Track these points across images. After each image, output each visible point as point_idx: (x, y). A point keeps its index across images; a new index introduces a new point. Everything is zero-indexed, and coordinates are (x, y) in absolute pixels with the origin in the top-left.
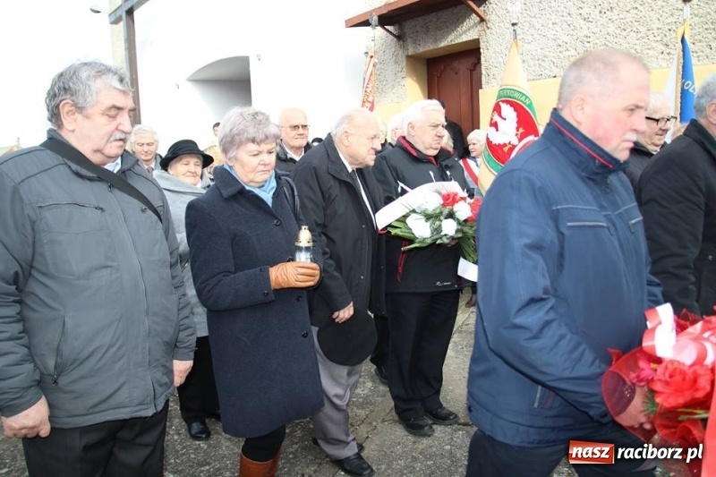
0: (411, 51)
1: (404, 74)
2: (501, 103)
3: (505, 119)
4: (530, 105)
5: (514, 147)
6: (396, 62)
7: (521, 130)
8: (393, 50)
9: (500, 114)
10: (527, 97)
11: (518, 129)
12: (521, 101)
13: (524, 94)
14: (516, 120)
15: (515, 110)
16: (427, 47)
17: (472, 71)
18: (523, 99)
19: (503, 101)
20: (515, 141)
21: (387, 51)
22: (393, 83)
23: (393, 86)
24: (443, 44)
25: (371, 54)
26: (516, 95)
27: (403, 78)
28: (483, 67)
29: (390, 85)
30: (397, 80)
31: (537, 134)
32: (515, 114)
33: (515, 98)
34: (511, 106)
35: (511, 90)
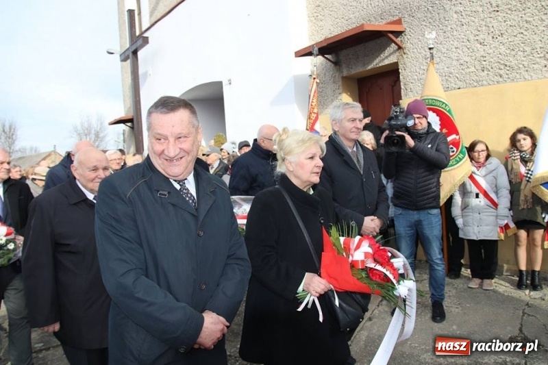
0: (345, 73)
1: (340, 91)
4: (449, 111)
6: (334, 82)
7: (444, 131)
8: (331, 73)
10: (446, 105)
11: (441, 130)
12: (442, 108)
13: (444, 103)
14: (439, 123)
15: (437, 115)
16: (358, 70)
17: (393, 87)
18: (444, 106)
21: (327, 74)
22: (332, 98)
23: (333, 100)
24: (370, 67)
25: (314, 76)
26: (438, 104)
27: (340, 94)
28: (402, 84)
29: (330, 99)
30: (335, 96)
31: (457, 134)
32: (438, 118)
33: (437, 106)
34: (434, 112)
35: (432, 99)
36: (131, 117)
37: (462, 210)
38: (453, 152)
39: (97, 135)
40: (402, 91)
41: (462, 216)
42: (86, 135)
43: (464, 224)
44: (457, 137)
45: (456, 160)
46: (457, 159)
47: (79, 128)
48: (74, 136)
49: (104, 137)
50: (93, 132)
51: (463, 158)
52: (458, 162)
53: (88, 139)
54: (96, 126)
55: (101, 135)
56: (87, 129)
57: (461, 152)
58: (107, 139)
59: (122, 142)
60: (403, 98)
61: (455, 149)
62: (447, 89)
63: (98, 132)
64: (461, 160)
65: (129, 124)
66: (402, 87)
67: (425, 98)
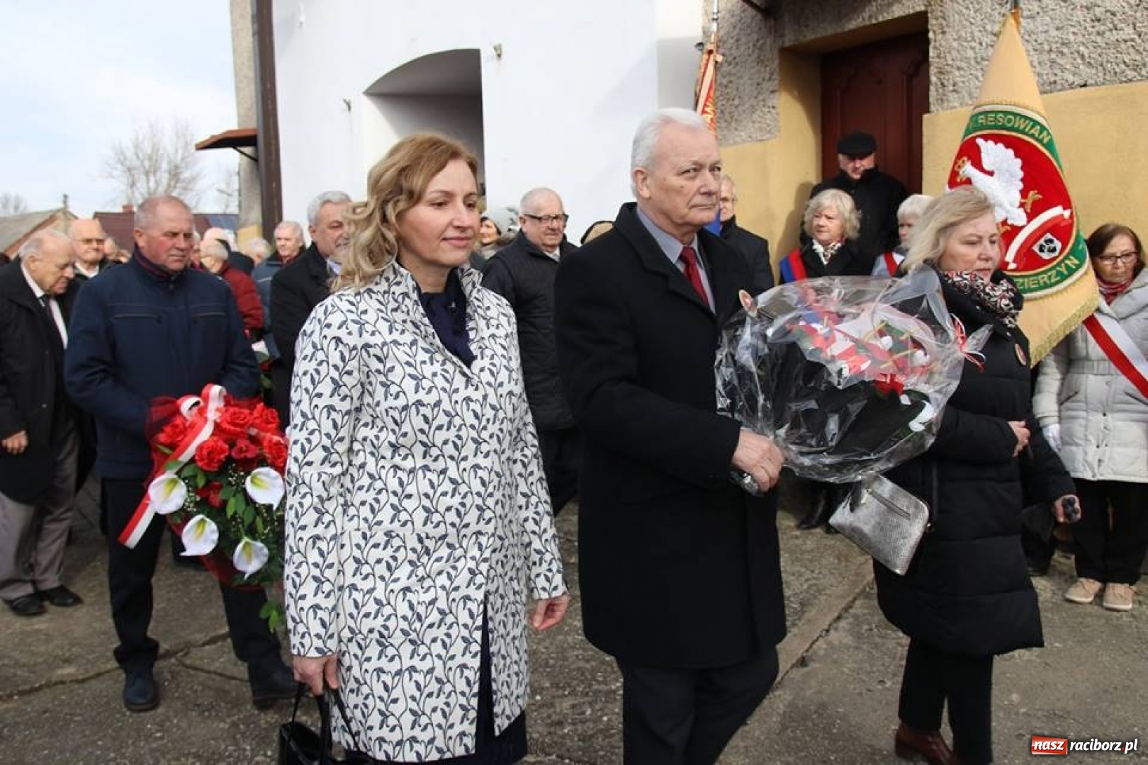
0: (789, 40)
1: (774, 84)
2: (980, 141)
3: (991, 173)
4: (1049, 146)
5: (1016, 230)
6: (760, 62)
7: (1033, 195)
8: (755, 37)
9: (978, 164)
10: (1043, 128)
11: (1024, 193)
12: (1032, 136)
13: (1036, 123)
14: (1021, 174)
15: (1017, 155)
16: (822, 30)
17: (911, 77)
18: (1035, 131)
19: (986, 138)
20: (1019, 218)
22: (753, 101)
23: (753, 109)
24: (853, 24)
25: (708, 46)
26: (1021, 124)
27: (772, 92)
28: (933, 70)
29: (747, 106)
30: (761, 98)
31: (1067, 204)
32: (1019, 162)
33: (1017, 130)
34: (1007, 146)
35: (1006, 113)
36: (252, 133)
37: (1061, 403)
38: (1054, 250)
39: (175, 174)
40: (932, 88)
41: (1060, 417)
42: (147, 173)
43: (1061, 438)
44: (1067, 214)
45: (1059, 273)
46: (1063, 270)
47: (130, 154)
48: (116, 173)
49: (194, 179)
50: (165, 166)
51: (1079, 267)
52: (1064, 278)
53: (152, 184)
54: (171, 150)
55: (186, 175)
56: (150, 158)
57: (1072, 252)
58: (201, 184)
59: (236, 194)
60: (932, 108)
61: (1058, 244)
62: (1048, 87)
63: (176, 167)
64: (1071, 272)
65: (248, 150)
66: (933, 79)
67: (987, 108)
